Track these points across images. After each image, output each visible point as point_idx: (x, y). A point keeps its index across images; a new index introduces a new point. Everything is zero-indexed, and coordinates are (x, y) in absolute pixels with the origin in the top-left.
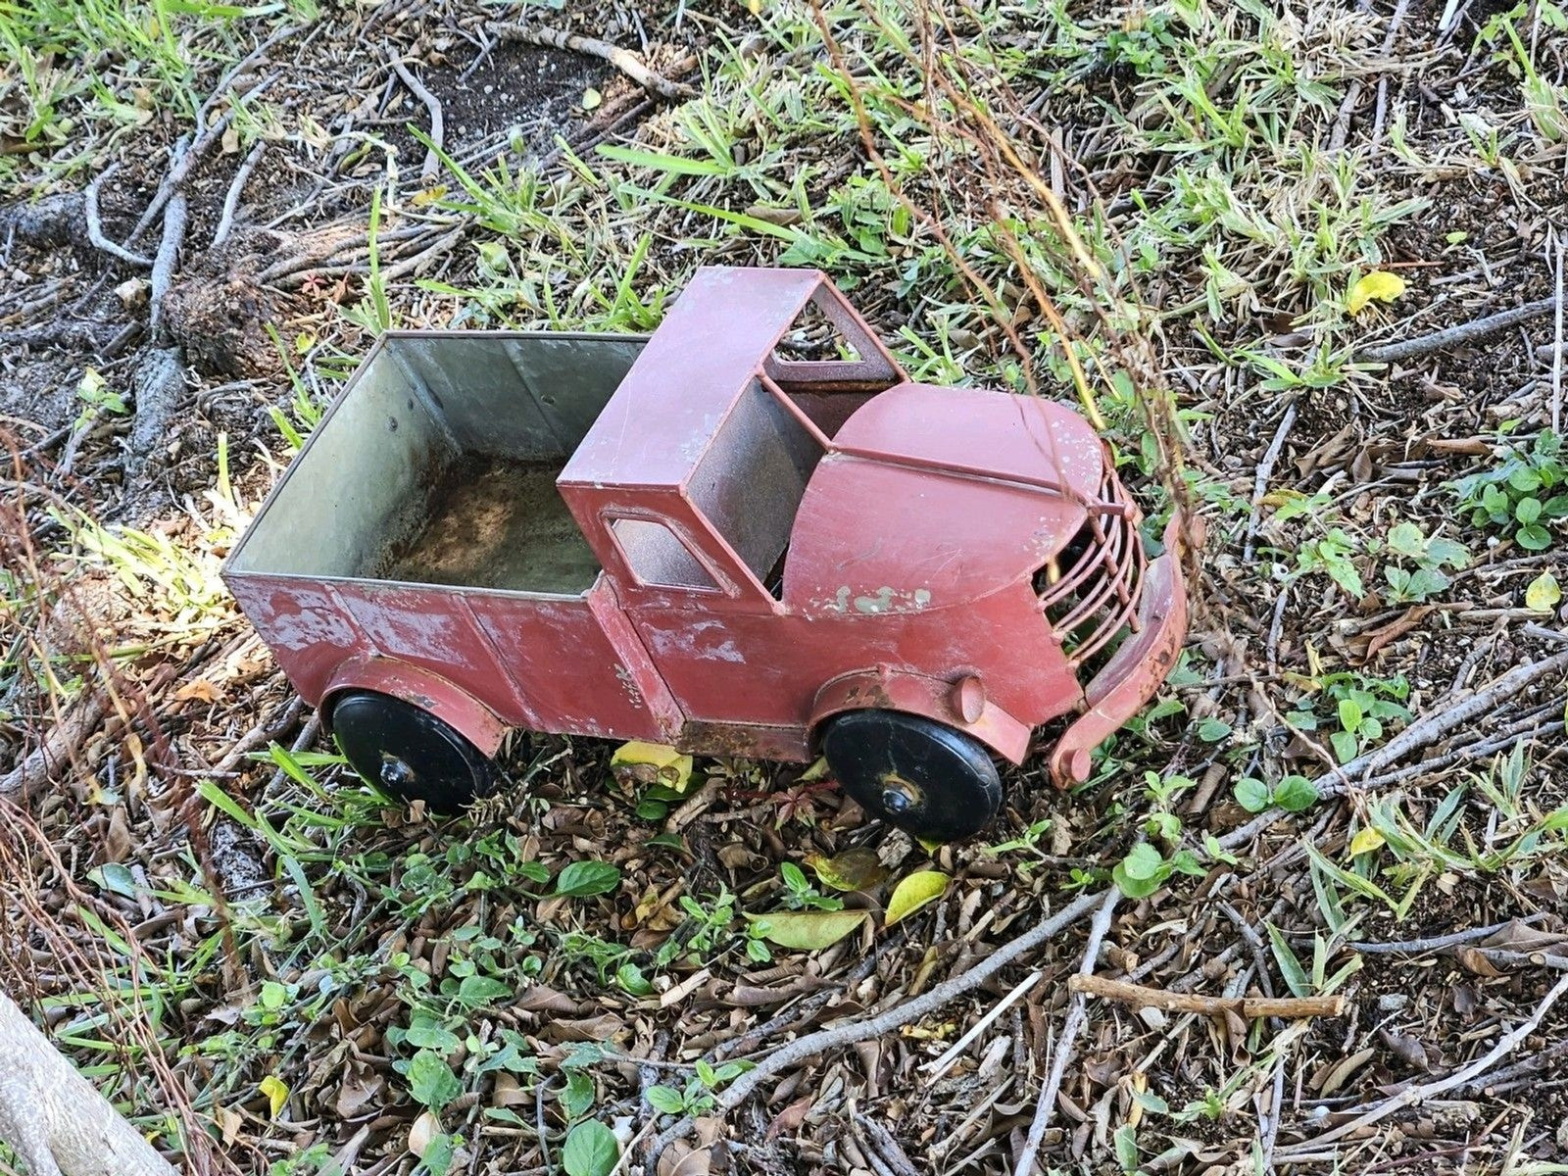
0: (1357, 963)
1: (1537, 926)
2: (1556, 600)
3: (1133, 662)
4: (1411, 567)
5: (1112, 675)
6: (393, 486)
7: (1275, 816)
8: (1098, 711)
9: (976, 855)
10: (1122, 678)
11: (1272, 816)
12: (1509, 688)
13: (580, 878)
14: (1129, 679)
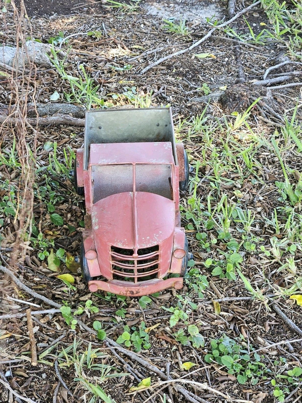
0: (52, 364)
1: (69, 396)
2: (186, 369)
3: (124, 286)
4: (188, 335)
5: (119, 283)
6: (148, 135)
7: (96, 334)
8: (108, 285)
9: (79, 284)
10: (119, 285)
11: (95, 333)
12: (150, 368)
13: (57, 218)
14: (119, 287)
